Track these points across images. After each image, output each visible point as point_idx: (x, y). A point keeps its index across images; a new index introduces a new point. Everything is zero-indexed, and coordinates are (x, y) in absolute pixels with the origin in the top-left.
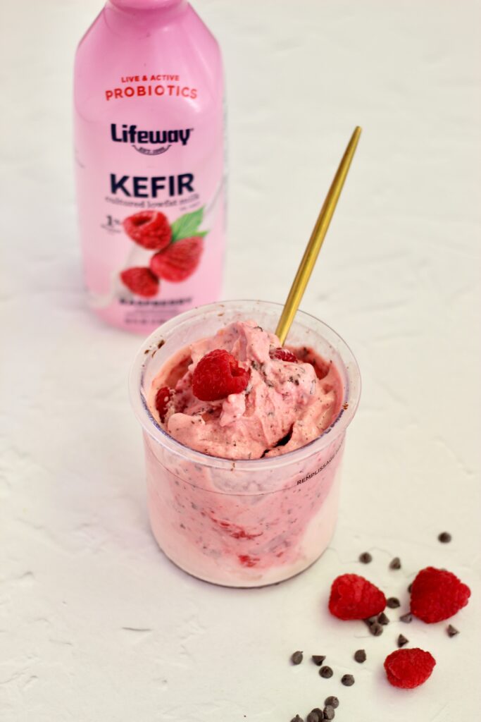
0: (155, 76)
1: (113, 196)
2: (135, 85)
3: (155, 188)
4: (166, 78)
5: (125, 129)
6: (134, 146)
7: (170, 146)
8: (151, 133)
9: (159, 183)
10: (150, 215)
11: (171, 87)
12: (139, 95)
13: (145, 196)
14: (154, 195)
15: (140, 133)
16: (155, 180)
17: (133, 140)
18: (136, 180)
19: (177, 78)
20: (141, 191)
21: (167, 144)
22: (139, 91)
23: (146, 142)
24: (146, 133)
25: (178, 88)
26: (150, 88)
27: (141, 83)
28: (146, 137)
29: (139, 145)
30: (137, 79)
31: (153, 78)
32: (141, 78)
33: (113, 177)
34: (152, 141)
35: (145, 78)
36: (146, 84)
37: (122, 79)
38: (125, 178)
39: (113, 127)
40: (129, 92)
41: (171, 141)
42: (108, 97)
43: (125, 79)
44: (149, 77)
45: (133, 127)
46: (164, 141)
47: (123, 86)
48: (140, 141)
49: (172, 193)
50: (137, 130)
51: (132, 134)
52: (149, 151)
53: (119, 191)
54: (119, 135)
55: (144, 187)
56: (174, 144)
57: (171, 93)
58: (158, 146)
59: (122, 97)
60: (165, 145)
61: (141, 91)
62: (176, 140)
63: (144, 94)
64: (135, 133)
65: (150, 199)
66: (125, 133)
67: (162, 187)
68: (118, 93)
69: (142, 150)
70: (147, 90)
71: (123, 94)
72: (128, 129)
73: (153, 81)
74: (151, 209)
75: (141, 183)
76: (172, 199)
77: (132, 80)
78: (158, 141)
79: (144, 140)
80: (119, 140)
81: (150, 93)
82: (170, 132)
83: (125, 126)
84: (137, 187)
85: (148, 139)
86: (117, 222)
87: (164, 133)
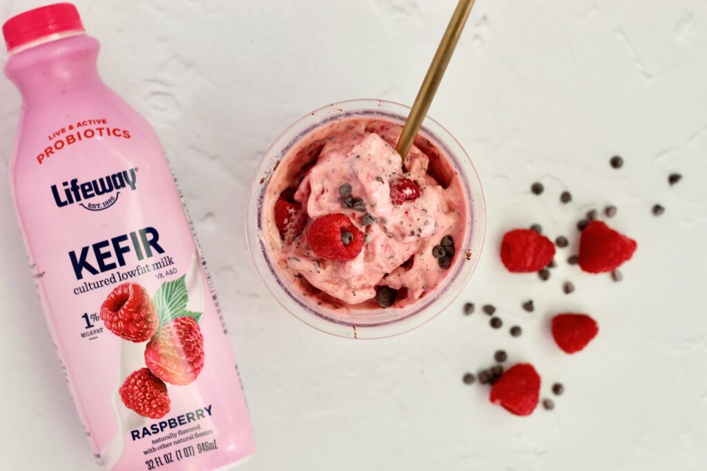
0: (81, 123)
1: (80, 283)
2: (63, 137)
3: (120, 252)
4: (92, 122)
5: (66, 187)
6: (82, 204)
7: (118, 193)
8: (95, 182)
9: (122, 245)
10: (125, 291)
11: (100, 130)
12: (69, 143)
13: (113, 266)
14: (122, 263)
15: (83, 186)
16: (116, 241)
17: (78, 199)
18: (97, 247)
19: (104, 122)
20: (107, 261)
21: (115, 191)
22: (68, 140)
23: (93, 195)
24: (89, 184)
25: (108, 129)
26: (78, 134)
27: (69, 133)
28: (90, 189)
29: (85, 202)
30: (63, 131)
31: (79, 125)
32: (67, 129)
33: (72, 255)
34: (99, 193)
35: (71, 128)
36: (74, 132)
37: (49, 137)
38: (85, 250)
39: (54, 189)
40: (59, 145)
41: (117, 187)
42: (40, 161)
43: (52, 136)
44: (75, 125)
45: (74, 182)
46: (111, 189)
47: (52, 144)
48: (86, 197)
49: (140, 257)
50: (79, 184)
51: (76, 191)
52: (98, 205)
53: (85, 272)
54: (63, 198)
55: (108, 255)
56: (121, 190)
57: (101, 134)
58: (106, 196)
59: (53, 153)
60: (114, 193)
61: (71, 140)
62: (123, 185)
63: (75, 140)
64: (78, 187)
65: (119, 269)
66: (67, 191)
67: (127, 249)
68: (49, 151)
69: (91, 208)
70: (76, 137)
71: (54, 150)
72: (69, 186)
73: (80, 127)
74: (124, 282)
75: (103, 250)
76: (142, 263)
77: (58, 134)
78: (105, 191)
79: (89, 193)
80: (65, 204)
81: (80, 139)
82: (114, 176)
83: (65, 184)
84: (100, 258)
85: (93, 191)
86: (95, 317)
87: (108, 178)
